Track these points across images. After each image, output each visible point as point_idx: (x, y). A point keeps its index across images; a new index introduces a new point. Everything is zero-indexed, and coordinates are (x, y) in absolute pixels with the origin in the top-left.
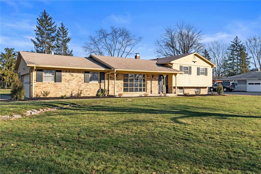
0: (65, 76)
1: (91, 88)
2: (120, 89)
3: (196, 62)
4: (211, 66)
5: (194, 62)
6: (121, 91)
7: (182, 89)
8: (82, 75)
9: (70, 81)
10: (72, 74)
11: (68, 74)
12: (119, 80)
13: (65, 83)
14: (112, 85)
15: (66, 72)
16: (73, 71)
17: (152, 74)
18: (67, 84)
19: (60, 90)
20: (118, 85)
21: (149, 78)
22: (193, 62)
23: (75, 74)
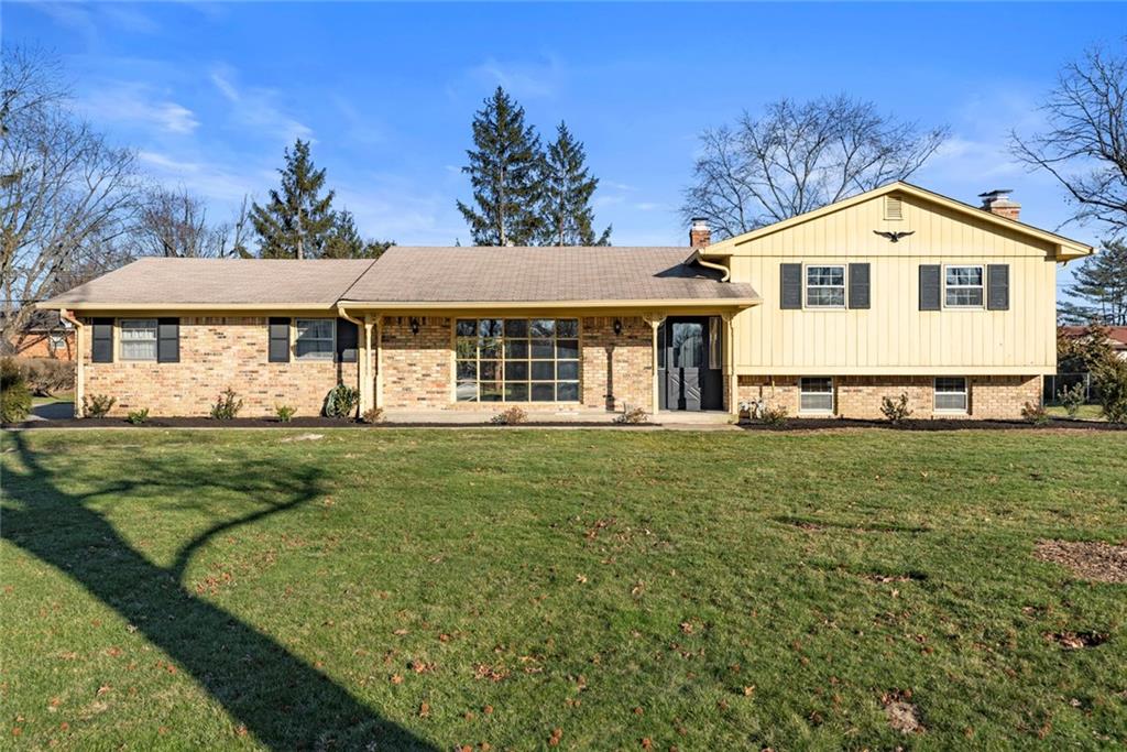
0: (194, 337)
1: (296, 382)
2: (435, 389)
3: (902, 235)
4: (1044, 253)
5: (894, 238)
6: (439, 396)
7: (827, 388)
8: (260, 334)
9: (210, 357)
10: (220, 329)
11: (202, 331)
12: (429, 348)
13: (193, 365)
14: (395, 372)
15: (197, 324)
16: (224, 319)
17: (615, 314)
18: (200, 367)
19: (176, 393)
20: (424, 372)
21: (596, 337)
22: (888, 240)
23: (231, 331)
